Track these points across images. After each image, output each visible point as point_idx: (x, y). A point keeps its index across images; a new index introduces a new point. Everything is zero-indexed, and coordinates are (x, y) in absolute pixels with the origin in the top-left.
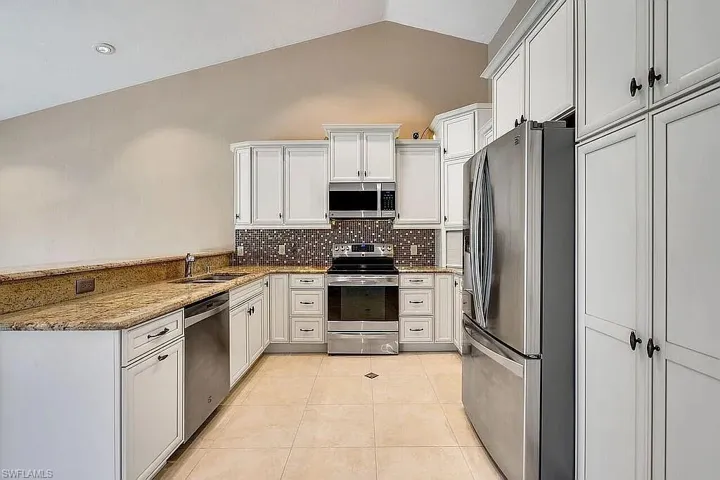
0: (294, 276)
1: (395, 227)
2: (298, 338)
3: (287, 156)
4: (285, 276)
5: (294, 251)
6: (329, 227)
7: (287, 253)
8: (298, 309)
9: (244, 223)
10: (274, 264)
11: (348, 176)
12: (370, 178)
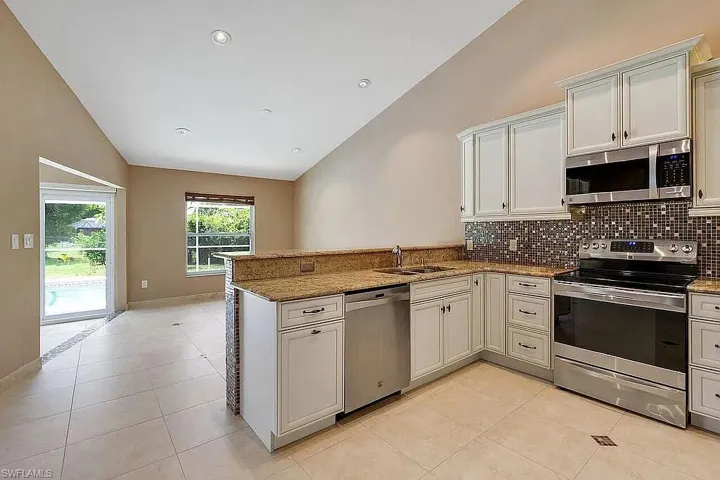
0: (510, 277)
1: (692, 213)
2: (517, 353)
3: (512, 134)
4: (502, 276)
5: (528, 247)
6: (569, 216)
7: (519, 249)
8: (518, 319)
9: (467, 216)
10: (503, 261)
11: (597, 143)
12: (633, 141)
